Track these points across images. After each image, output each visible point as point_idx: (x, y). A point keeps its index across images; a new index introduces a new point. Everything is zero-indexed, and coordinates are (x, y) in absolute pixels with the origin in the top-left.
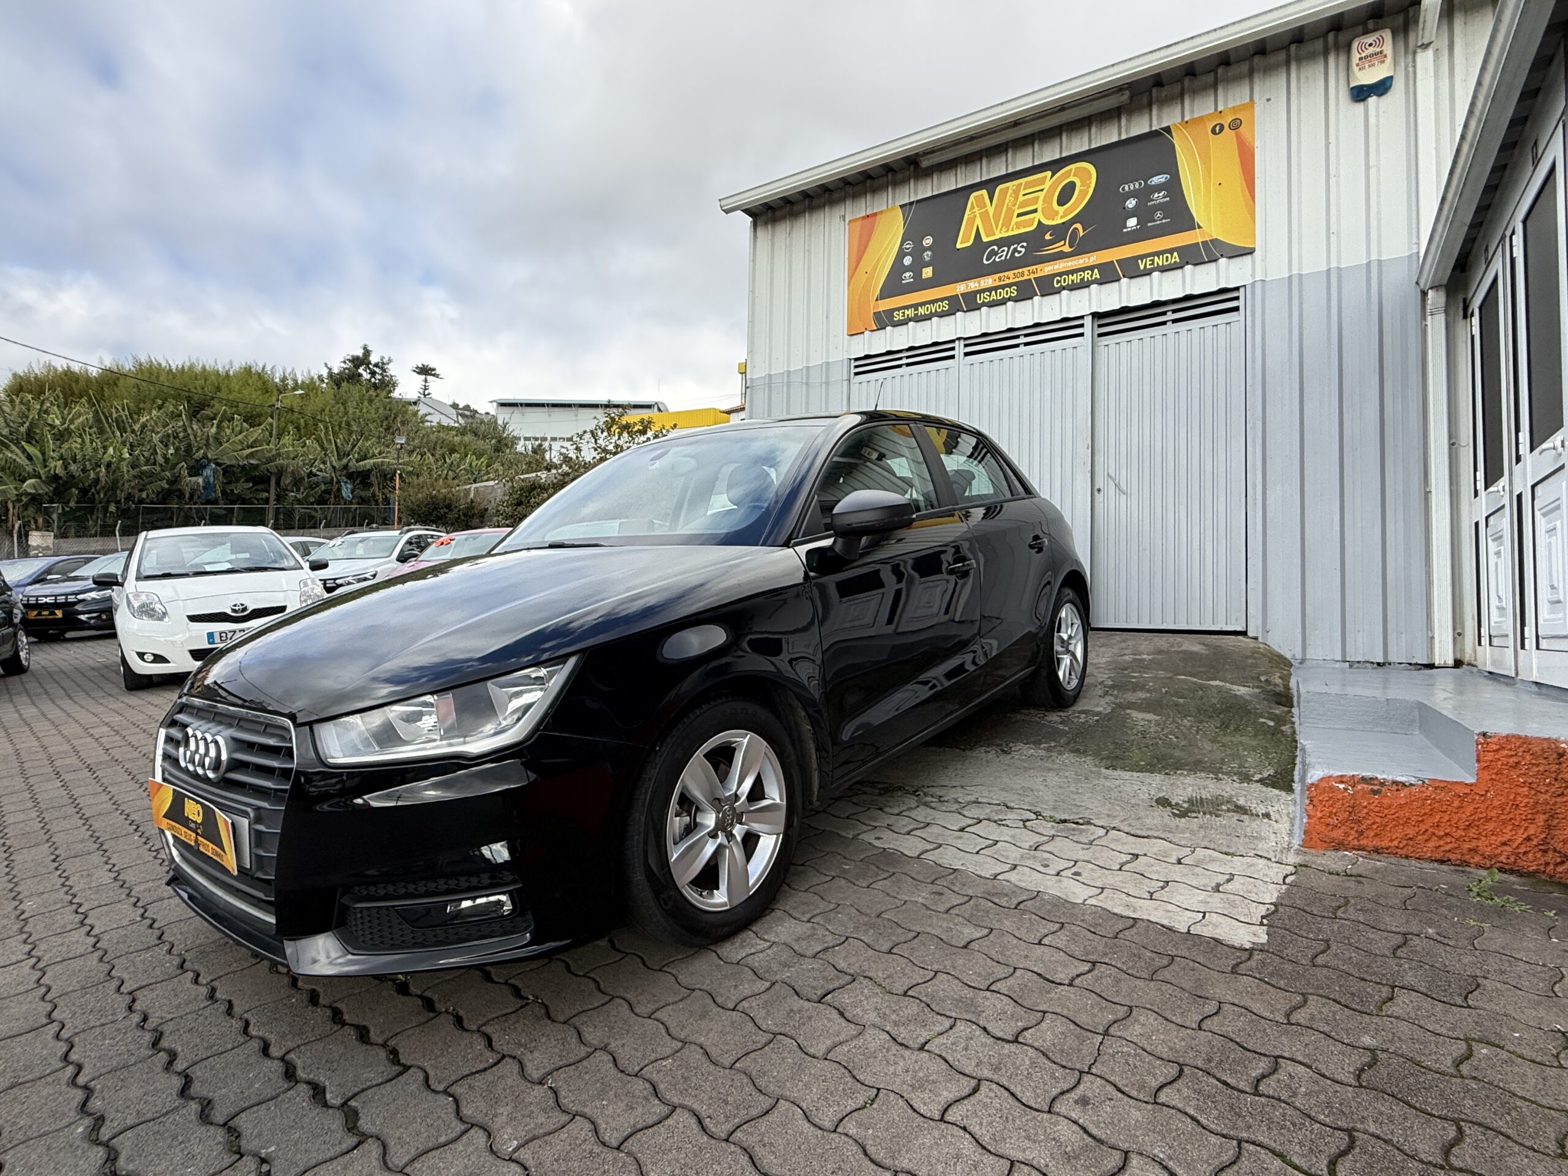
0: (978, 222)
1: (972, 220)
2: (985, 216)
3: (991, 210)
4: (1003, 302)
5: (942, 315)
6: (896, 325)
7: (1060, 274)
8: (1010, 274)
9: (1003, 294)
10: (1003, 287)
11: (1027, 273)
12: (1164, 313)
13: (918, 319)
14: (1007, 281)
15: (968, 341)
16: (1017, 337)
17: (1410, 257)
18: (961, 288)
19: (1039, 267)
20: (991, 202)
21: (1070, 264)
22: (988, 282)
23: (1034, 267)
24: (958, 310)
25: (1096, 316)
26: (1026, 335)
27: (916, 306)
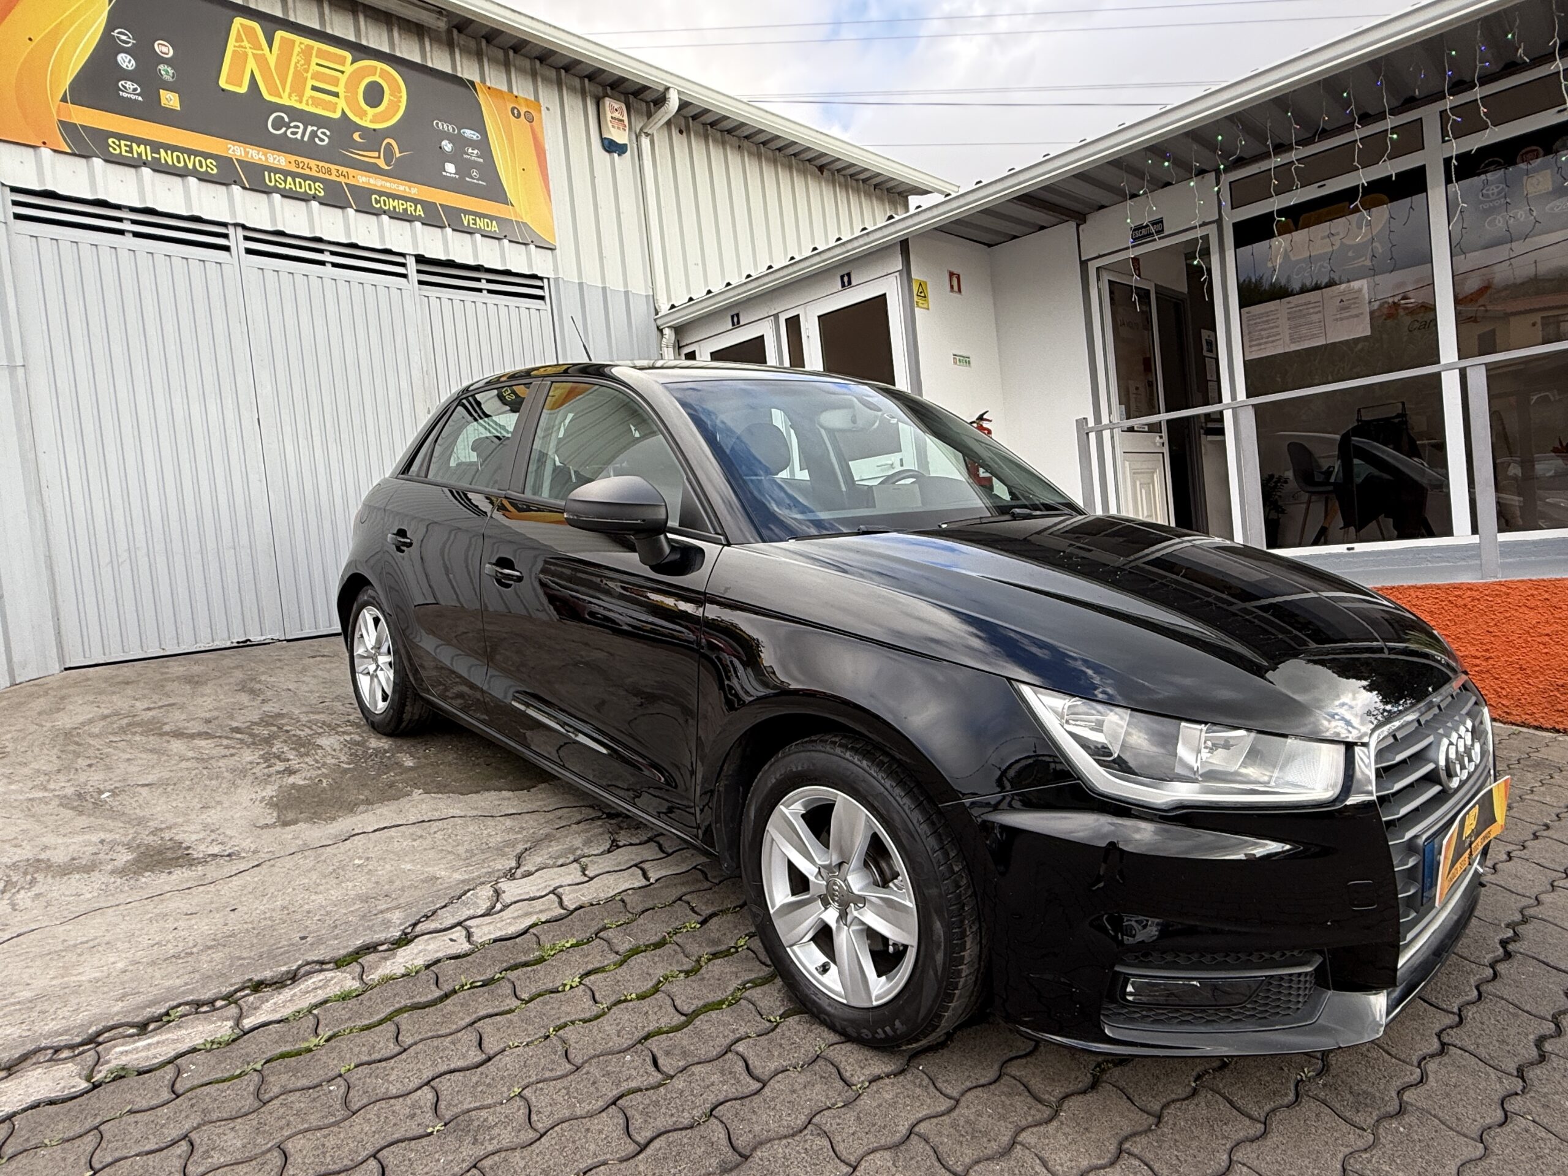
0: (251, 64)
1: (241, 58)
2: (261, 61)
3: (272, 59)
4: (304, 198)
5: (204, 178)
6: (111, 160)
7: (381, 194)
8: (313, 163)
9: (304, 187)
10: (305, 177)
11: (336, 173)
12: (479, 280)
13: (160, 169)
14: (307, 172)
15: (250, 233)
16: (321, 251)
17: (647, 296)
18: (236, 151)
19: (352, 172)
20: (270, 46)
21: (388, 185)
22: (279, 160)
23: (345, 170)
24: (235, 182)
25: (420, 259)
26: (333, 253)
27: (156, 146)
